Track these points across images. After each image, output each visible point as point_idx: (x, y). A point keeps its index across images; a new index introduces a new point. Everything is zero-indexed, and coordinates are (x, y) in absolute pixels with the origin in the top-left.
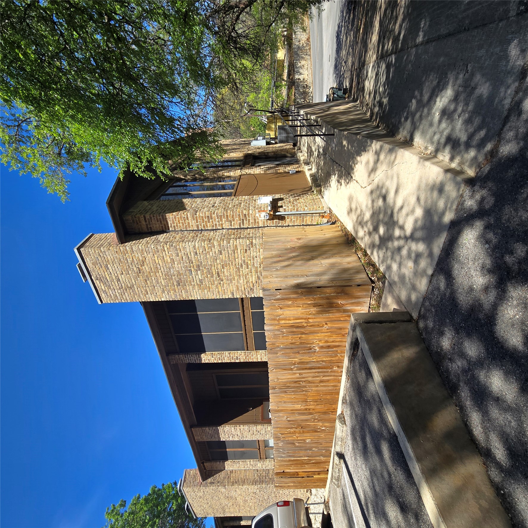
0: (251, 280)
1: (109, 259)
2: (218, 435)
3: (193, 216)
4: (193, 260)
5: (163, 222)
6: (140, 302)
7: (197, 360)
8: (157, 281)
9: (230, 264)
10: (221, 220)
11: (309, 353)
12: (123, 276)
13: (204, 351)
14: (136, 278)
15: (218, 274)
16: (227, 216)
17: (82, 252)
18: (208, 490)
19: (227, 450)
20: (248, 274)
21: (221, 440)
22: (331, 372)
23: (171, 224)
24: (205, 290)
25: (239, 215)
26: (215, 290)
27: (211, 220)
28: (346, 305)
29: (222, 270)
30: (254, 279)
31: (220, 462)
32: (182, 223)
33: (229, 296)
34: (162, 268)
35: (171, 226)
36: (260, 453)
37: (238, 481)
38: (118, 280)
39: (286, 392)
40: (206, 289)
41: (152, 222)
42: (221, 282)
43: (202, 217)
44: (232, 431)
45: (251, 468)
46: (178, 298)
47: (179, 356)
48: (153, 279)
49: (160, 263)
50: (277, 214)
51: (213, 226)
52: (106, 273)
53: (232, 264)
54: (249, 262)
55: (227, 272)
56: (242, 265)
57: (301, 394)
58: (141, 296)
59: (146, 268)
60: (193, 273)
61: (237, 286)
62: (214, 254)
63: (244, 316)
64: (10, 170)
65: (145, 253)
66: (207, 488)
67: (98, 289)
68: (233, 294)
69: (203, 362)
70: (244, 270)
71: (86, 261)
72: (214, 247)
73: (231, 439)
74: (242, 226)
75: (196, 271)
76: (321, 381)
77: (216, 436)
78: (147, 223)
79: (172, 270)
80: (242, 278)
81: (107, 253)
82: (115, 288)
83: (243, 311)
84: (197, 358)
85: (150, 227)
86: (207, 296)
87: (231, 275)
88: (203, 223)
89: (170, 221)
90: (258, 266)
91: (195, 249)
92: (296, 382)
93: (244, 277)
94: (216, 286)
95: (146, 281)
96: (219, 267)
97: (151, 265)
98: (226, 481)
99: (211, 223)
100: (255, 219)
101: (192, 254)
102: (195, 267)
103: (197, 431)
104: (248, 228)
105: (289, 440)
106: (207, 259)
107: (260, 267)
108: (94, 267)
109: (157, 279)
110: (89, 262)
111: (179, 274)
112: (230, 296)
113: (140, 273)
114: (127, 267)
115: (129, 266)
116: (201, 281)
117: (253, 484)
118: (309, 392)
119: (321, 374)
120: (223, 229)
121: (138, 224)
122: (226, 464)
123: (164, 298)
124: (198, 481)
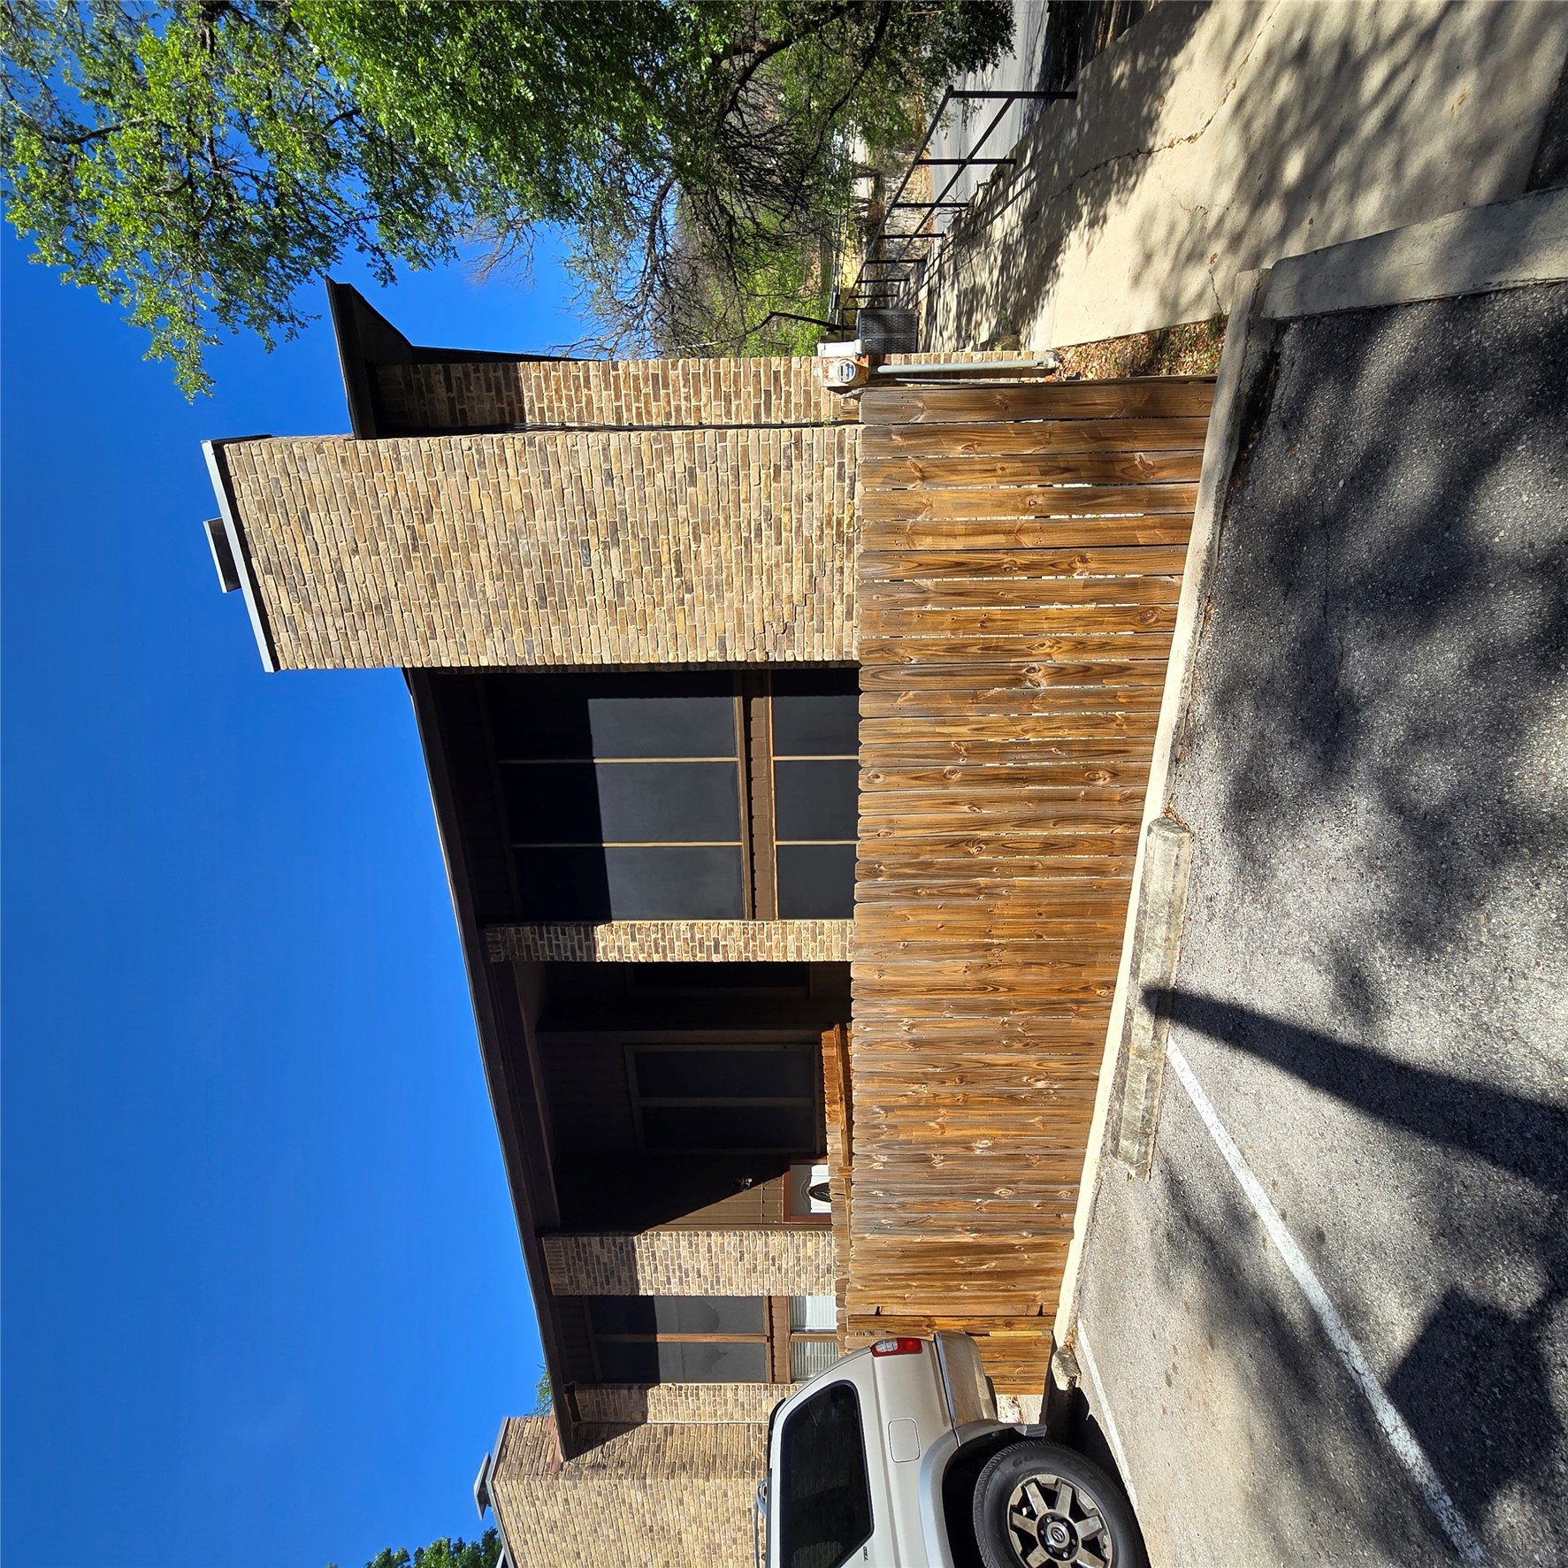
0: (786, 591)
1: (317, 488)
2: (630, 1268)
3: (606, 374)
4: (598, 501)
5: (505, 394)
6: (404, 669)
7: (581, 949)
8: (471, 585)
9: (722, 521)
10: (698, 392)
11: (1012, 698)
12: (356, 559)
13: (606, 918)
14: (400, 571)
15: (678, 562)
16: (717, 375)
17: (229, 459)
18: (582, 1493)
19: (660, 1338)
20: (777, 565)
21: (642, 1293)
22: (1088, 798)
23: (532, 401)
24: (631, 628)
25: (757, 375)
26: (662, 627)
27: (662, 392)
28: (1161, 468)
29: (693, 545)
30: (795, 586)
31: (630, 1388)
32: (569, 398)
33: (711, 654)
34: (491, 532)
35: (531, 411)
36: (773, 1356)
37: (692, 1461)
38: (340, 576)
39: (913, 893)
40: (634, 621)
41: (468, 390)
42: (687, 596)
43: (636, 378)
44: (679, 1256)
45: (737, 1416)
46: (538, 658)
47: (518, 932)
48: (458, 575)
49: (487, 511)
50: (882, 369)
51: (669, 416)
52: (301, 547)
53: (727, 524)
54: (785, 519)
55: (709, 553)
56: (759, 529)
57: (970, 909)
58: (413, 643)
59: (437, 531)
60: (595, 556)
61: (740, 613)
62: (669, 482)
63: (749, 779)
64: (33, 260)
65: (440, 473)
66: (581, 1485)
67: (268, 610)
68: (723, 647)
69: (600, 957)
70: (766, 552)
71: (237, 494)
72: (671, 451)
73: (675, 1289)
74: (764, 420)
75: (606, 546)
76: (1049, 846)
77: (625, 1275)
78: (454, 394)
79: (522, 541)
80: (756, 583)
81: (311, 465)
82: (326, 608)
83: (749, 760)
84: (580, 941)
85: (463, 412)
86: (634, 652)
87: (720, 568)
88: (638, 401)
89: (530, 390)
90: (815, 534)
91: (607, 459)
92: (954, 844)
93: (764, 577)
94: (669, 611)
95: (433, 583)
96: (685, 532)
97: (456, 517)
98: (648, 1460)
99: (663, 403)
100: (807, 393)
101: (597, 479)
102: (602, 532)
103: (557, 1248)
104: (783, 425)
105: (909, 1142)
106: (643, 500)
107: (821, 538)
108: (264, 518)
109: (472, 577)
110: (247, 498)
111: (548, 558)
112: (714, 655)
113: (415, 548)
114: (375, 525)
115: (379, 517)
116: (619, 589)
117: (743, 1475)
118: (1000, 896)
119: (1050, 809)
120: (701, 426)
121: (422, 396)
122: (650, 1400)
123: (490, 654)
124: (549, 1460)
